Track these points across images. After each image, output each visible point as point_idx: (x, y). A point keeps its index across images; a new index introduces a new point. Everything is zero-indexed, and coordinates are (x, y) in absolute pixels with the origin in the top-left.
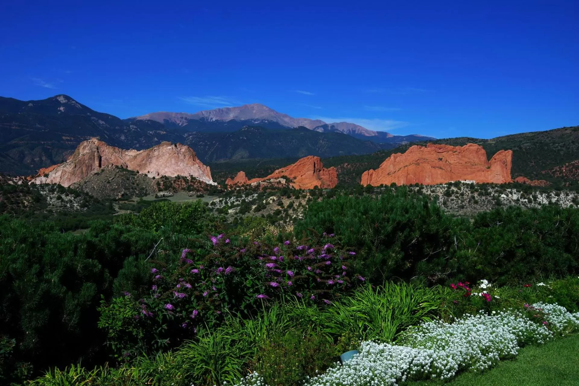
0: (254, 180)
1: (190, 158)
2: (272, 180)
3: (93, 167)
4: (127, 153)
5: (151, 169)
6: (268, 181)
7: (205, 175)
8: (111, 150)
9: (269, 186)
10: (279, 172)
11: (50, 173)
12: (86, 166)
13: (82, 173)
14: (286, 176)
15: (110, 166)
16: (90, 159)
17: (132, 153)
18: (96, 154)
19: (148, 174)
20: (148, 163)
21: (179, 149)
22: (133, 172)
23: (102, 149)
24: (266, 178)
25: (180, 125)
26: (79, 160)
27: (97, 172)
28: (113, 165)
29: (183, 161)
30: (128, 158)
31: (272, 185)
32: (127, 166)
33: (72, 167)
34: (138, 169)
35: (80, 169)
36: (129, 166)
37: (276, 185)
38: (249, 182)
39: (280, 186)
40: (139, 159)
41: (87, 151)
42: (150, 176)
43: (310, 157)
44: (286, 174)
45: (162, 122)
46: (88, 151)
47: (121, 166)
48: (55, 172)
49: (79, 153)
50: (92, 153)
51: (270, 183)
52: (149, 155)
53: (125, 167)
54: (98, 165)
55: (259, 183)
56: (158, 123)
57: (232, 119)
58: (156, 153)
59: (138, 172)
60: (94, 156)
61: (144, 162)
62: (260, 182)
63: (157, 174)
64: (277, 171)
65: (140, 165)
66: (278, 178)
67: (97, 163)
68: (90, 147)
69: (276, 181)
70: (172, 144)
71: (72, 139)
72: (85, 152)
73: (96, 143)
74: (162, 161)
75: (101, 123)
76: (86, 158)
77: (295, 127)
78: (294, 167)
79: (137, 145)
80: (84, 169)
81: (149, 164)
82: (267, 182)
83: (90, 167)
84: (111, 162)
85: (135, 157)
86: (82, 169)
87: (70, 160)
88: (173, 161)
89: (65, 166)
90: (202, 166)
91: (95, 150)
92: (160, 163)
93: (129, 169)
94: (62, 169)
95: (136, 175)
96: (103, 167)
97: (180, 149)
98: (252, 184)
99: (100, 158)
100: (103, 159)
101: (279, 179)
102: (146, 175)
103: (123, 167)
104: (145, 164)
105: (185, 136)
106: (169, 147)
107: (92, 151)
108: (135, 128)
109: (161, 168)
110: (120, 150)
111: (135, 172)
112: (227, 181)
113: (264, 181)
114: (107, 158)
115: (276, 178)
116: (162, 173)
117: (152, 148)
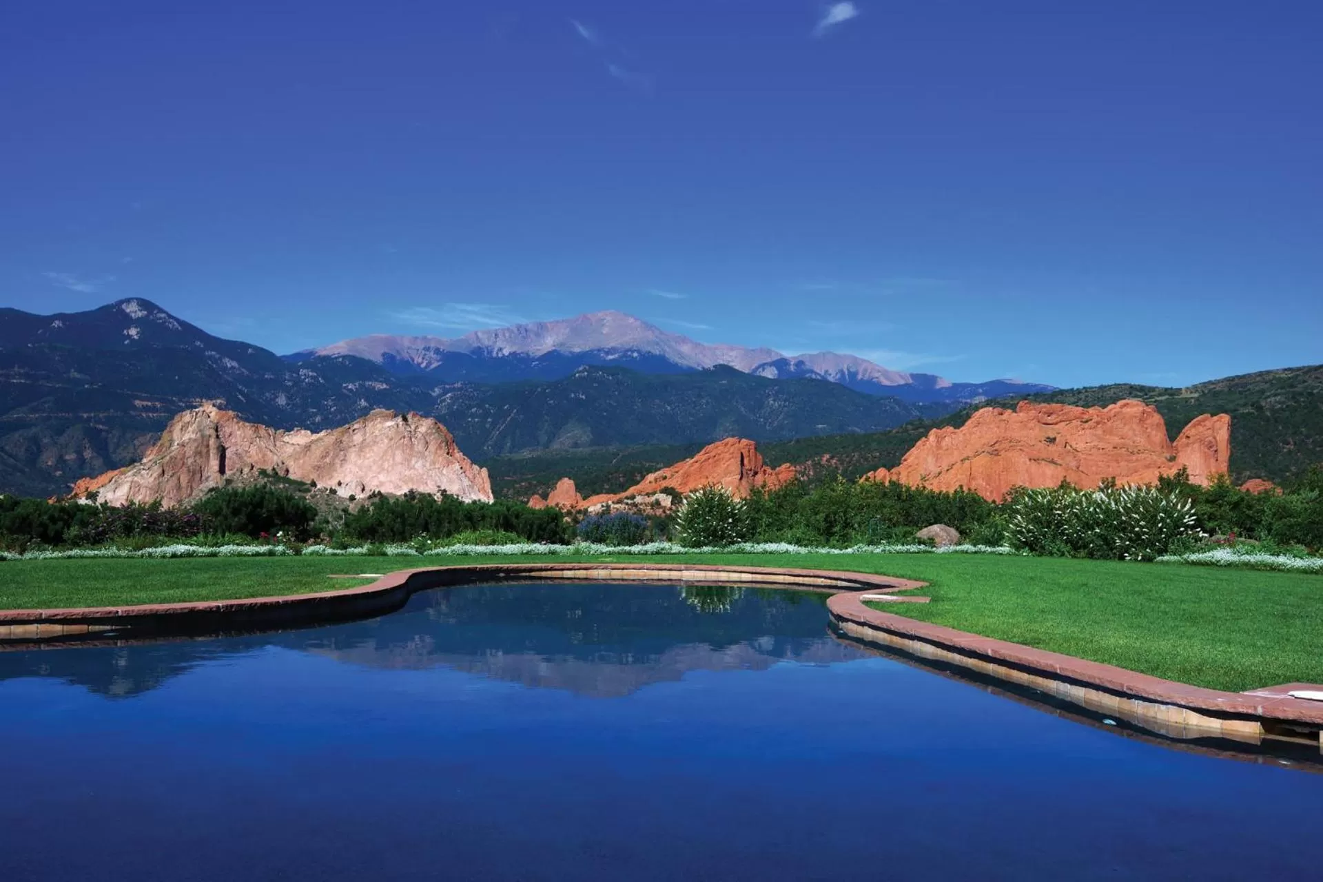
0: (594, 498)
1: (440, 447)
2: (638, 499)
3: (205, 474)
4: (286, 439)
5: (345, 476)
6: (629, 501)
7: (476, 488)
8: (249, 431)
9: (631, 512)
10: (656, 480)
11: (101, 490)
12: (189, 471)
13: (179, 487)
14: (673, 489)
15: (246, 470)
16: (198, 453)
17: (300, 438)
18: (212, 441)
19: (337, 488)
20: (338, 461)
21: (413, 427)
22: (302, 484)
23: (228, 430)
24: (623, 495)
26: (171, 458)
27: (214, 486)
28: (252, 467)
29: (423, 457)
30: (289, 450)
31: (640, 510)
32: (287, 471)
33: (155, 475)
34: (313, 476)
35: (174, 478)
36: (291, 471)
37: (649, 511)
38: (582, 505)
39: (659, 512)
40: (317, 451)
41: (190, 435)
42: (343, 493)
43: (730, 440)
44: (672, 483)
45: (378, 359)
46: (193, 436)
47: (274, 469)
48: (113, 487)
49: (171, 441)
50: (204, 439)
51: (635, 505)
52: (341, 442)
53: (282, 474)
54: (217, 468)
55: (608, 507)
56: (369, 362)
57: (551, 349)
58: (358, 438)
59: (314, 484)
60: (208, 446)
61: (328, 460)
62: (610, 503)
63: (359, 489)
64: (651, 477)
65: (317, 468)
66: (654, 493)
67: (214, 463)
68: (199, 426)
69: (647, 500)
70: (396, 416)
71: (158, 405)
72: (186, 438)
73: (212, 415)
74: (371, 455)
75: (229, 366)
76: (190, 451)
77: (707, 367)
78: (692, 465)
79: (318, 419)
80: (184, 480)
81: (341, 466)
82: (627, 504)
83: (197, 474)
84: (249, 461)
85: (307, 448)
86: (179, 479)
87: (150, 458)
88: (399, 457)
89: (139, 472)
90: (468, 467)
91: (212, 432)
92: (366, 462)
93: (292, 476)
94: (130, 479)
95: (310, 491)
96: (228, 473)
97: (417, 427)
98: (589, 510)
99: (222, 452)
100: (228, 453)
101: (656, 496)
102: (333, 492)
103: (277, 473)
104: (332, 464)
105: (435, 395)
106: (390, 423)
107: (203, 436)
108: (312, 377)
109: (371, 475)
110: (271, 431)
111: (305, 484)
112: (531, 501)
113: (620, 502)
114: (240, 451)
115: (648, 495)
116: (373, 485)
117: (347, 426)
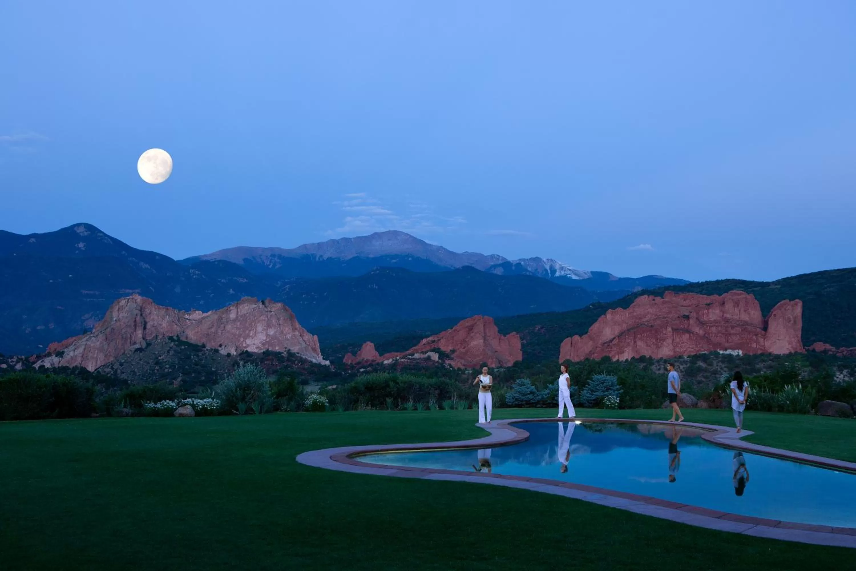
0: (388, 355)
1: (286, 322)
2: (416, 356)
4: (186, 316)
5: (225, 340)
6: (410, 357)
7: (310, 348)
8: (163, 312)
9: (412, 365)
10: (428, 343)
11: (66, 350)
12: (123, 338)
13: (116, 348)
14: (439, 349)
15: (160, 337)
17: (195, 316)
19: (220, 349)
20: (219, 331)
21: (269, 309)
23: (148, 311)
24: (407, 352)
25: (270, 267)
27: (140, 347)
28: (164, 335)
29: (275, 327)
30: (188, 323)
31: (417, 363)
32: (187, 337)
33: (101, 340)
34: (204, 340)
37: (424, 363)
38: (379, 359)
39: (430, 364)
40: (206, 325)
41: (123, 314)
42: (223, 352)
43: (477, 317)
44: (439, 345)
45: (241, 262)
46: (125, 315)
47: (178, 336)
51: (415, 360)
53: (183, 339)
54: (141, 335)
55: (397, 360)
56: (235, 264)
57: (355, 255)
58: (233, 315)
59: (204, 346)
61: (213, 330)
62: (398, 358)
63: (234, 349)
64: (424, 341)
66: (426, 352)
67: (139, 332)
68: (130, 308)
69: (423, 356)
70: (258, 301)
71: (97, 293)
72: (121, 316)
73: (138, 301)
74: (241, 327)
75: (143, 267)
77: (458, 267)
78: (451, 333)
79: (202, 302)
81: (222, 333)
82: (409, 359)
83: (128, 339)
84: (161, 331)
85: (200, 322)
86: (116, 343)
87: (97, 329)
88: (259, 328)
89: (90, 339)
91: (138, 312)
92: (238, 331)
93: (190, 341)
94: (84, 343)
95: (201, 350)
96: (148, 339)
97: (271, 309)
98: (385, 363)
99: (144, 325)
100: (148, 326)
101: (428, 354)
102: (217, 351)
104: (216, 333)
105: (278, 286)
107: (132, 315)
108: (198, 275)
109: (241, 339)
110: (177, 311)
111: (198, 346)
112: (346, 357)
113: (404, 357)
114: (156, 324)
115: (423, 353)
116: (242, 347)
117: (226, 308)
